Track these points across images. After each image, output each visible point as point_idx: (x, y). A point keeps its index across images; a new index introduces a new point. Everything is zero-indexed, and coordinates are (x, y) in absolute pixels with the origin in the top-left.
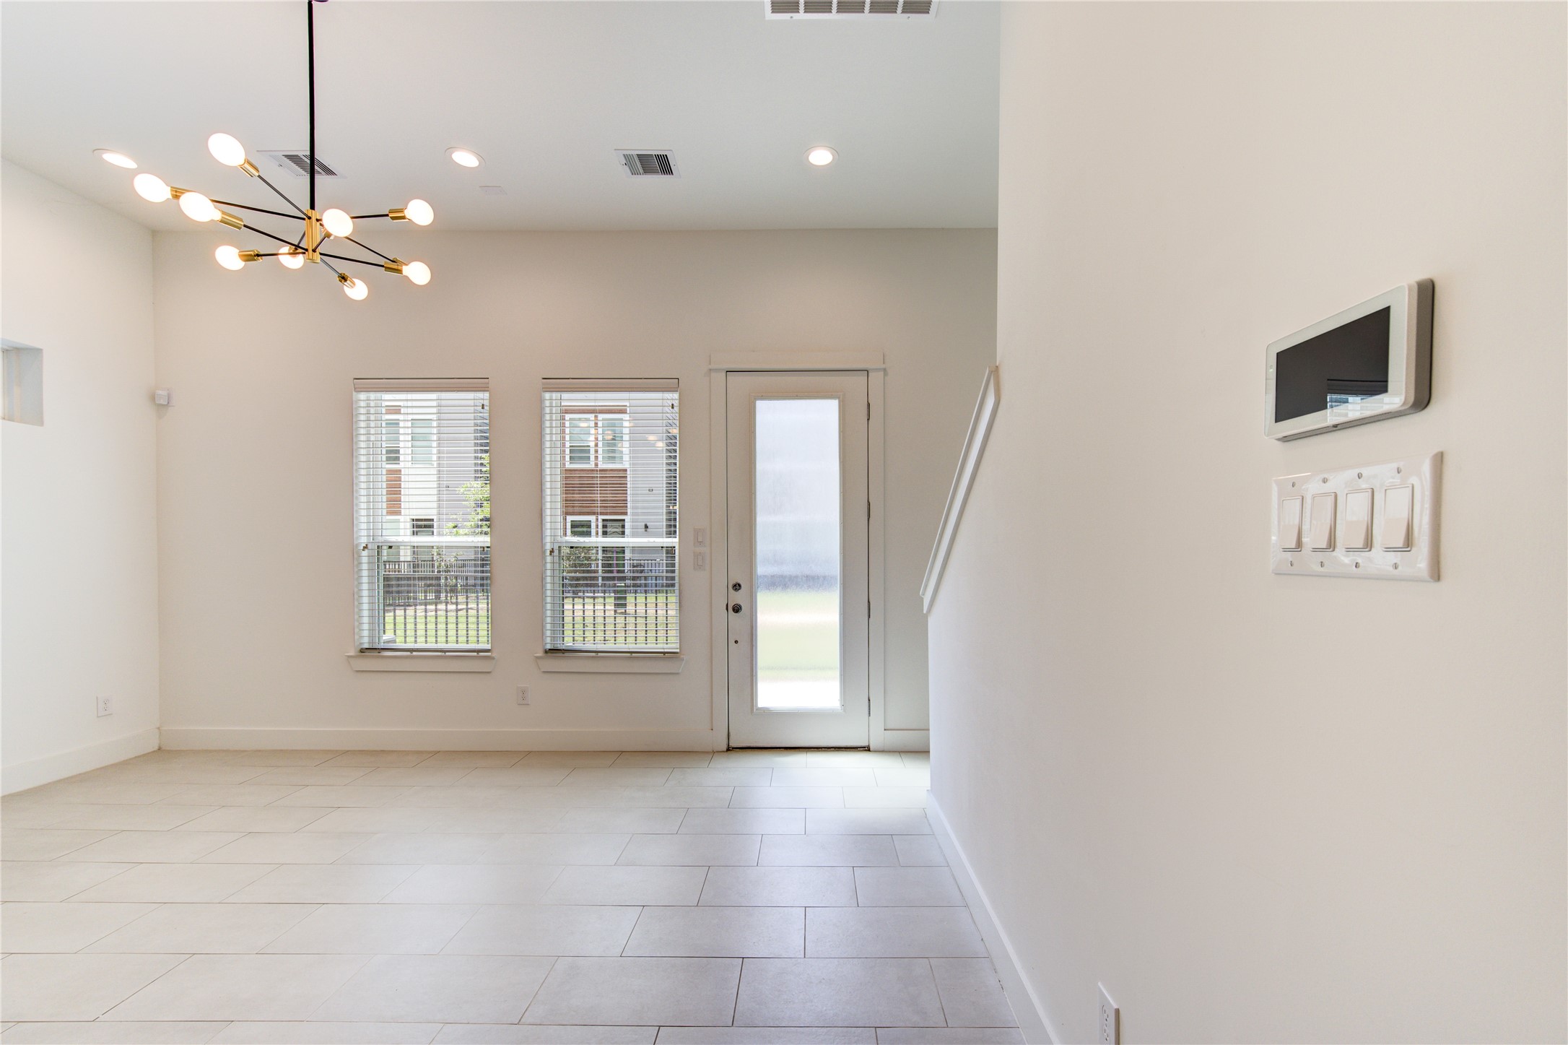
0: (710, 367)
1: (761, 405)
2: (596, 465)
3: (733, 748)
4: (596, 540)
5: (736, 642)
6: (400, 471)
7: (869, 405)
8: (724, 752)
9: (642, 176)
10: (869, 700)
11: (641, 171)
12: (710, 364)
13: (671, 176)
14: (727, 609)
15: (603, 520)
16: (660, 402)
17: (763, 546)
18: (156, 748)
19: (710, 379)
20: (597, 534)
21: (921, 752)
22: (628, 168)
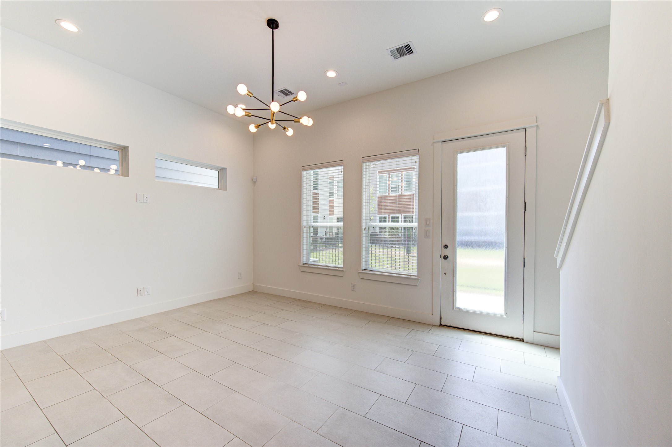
0: (434, 141)
1: (460, 156)
2: (402, 193)
3: (443, 325)
4: (401, 224)
5: (445, 274)
6: (334, 200)
7: (526, 147)
8: (438, 326)
9: (399, 58)
10: (524, 313)
11: (399, 56)
12: (434, 140)
13: (413, 54)
14: (441, 257)
15: (404, 216)
16: (410, 161)
17: (460, 227)
18: (252, 290)
19: (434, 147)
20: (401, 221)
21: (556, 348)
22: (393, 57)
